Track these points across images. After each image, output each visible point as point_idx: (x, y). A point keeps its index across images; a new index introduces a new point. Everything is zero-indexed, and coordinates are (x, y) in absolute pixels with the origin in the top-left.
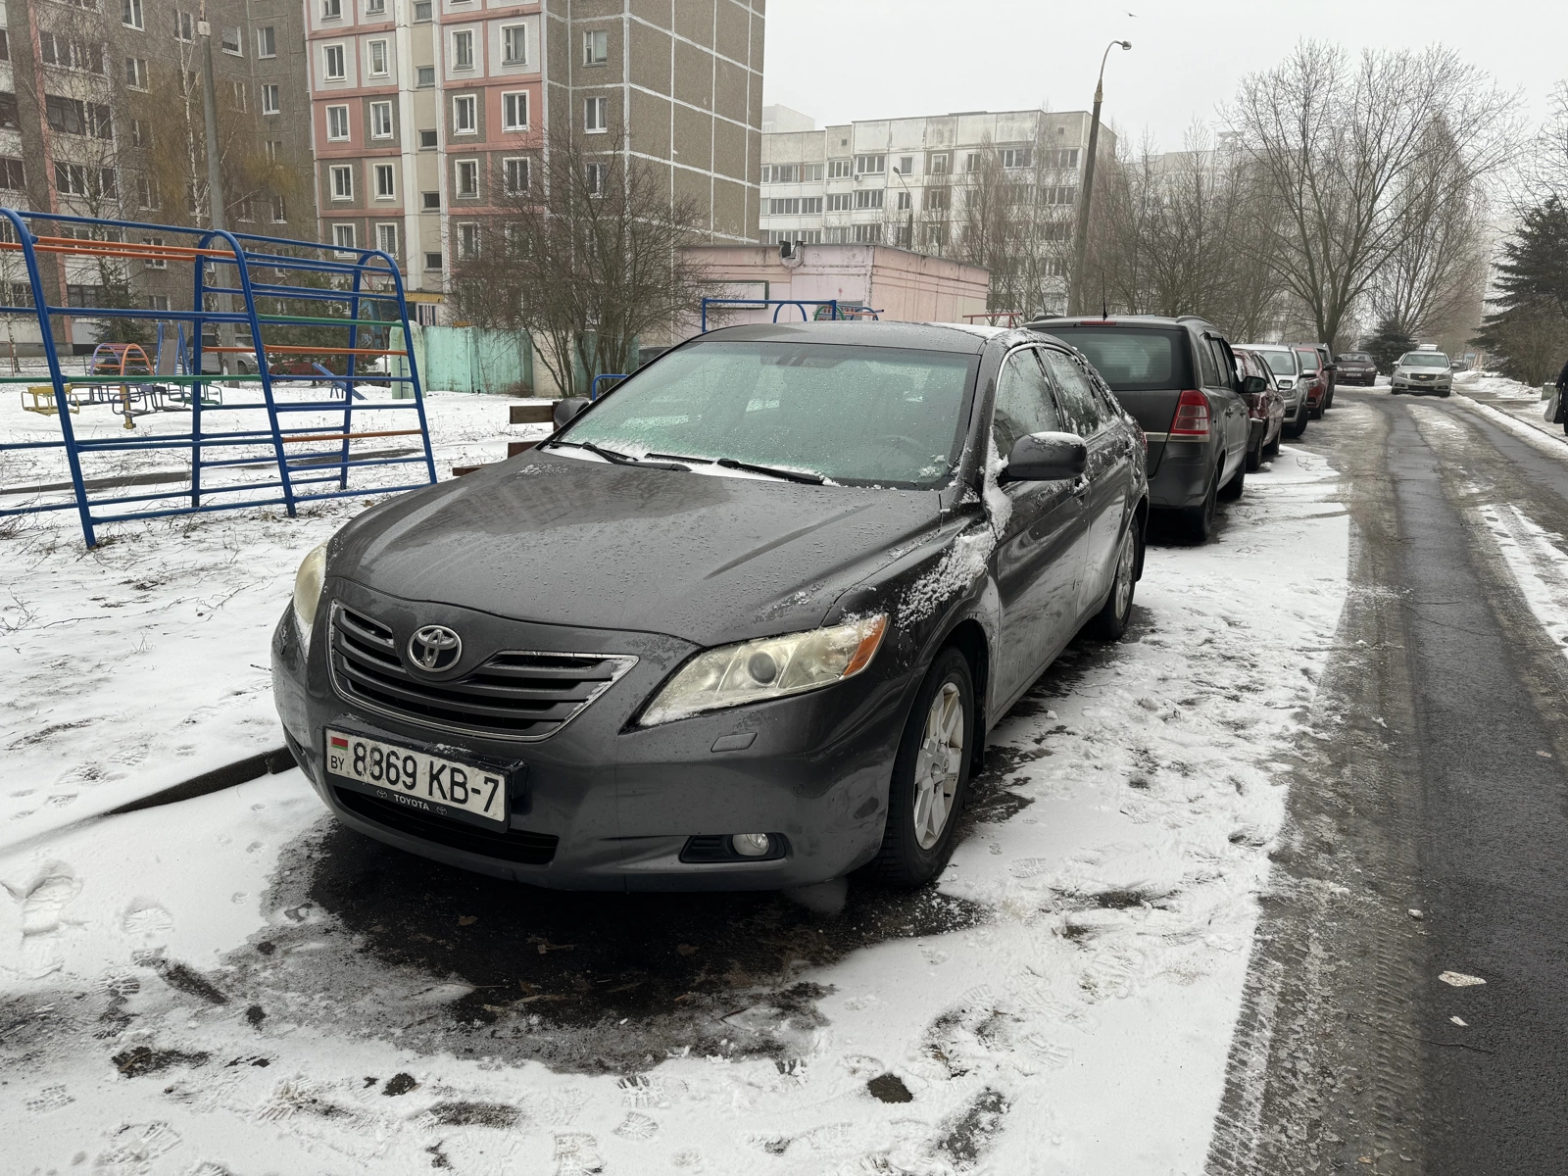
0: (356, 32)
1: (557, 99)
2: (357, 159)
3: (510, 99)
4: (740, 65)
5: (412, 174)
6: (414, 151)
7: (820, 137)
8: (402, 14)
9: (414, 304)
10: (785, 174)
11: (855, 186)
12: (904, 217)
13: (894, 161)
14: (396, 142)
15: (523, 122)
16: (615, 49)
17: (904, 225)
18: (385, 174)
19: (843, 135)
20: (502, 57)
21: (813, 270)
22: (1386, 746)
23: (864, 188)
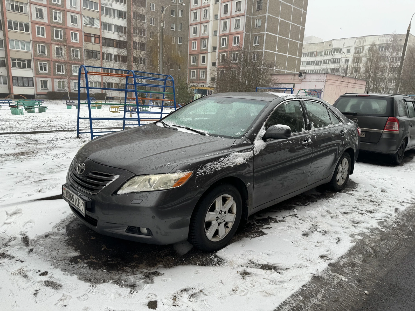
0: (200, 23)
1: (247, 37)
2: (198, 54)
3: (235, 38)
4: (298, 25)
5: (210, 58)
6: (211, 52)
7: (323, 44)
8: (211, 18)
9: (207, 90)
10: (311, 54)
11: (332, 57)
12: (346, 66)
13: (345, 50)
14: (207, 50)
15: (238, 43)
16: (263, 23)
17: (345, 68)
18: (203, 58)
19: (329, 43)
20: (234, 27)
21: (308, 80)
22: (406, 237)
23: (335, 58)
